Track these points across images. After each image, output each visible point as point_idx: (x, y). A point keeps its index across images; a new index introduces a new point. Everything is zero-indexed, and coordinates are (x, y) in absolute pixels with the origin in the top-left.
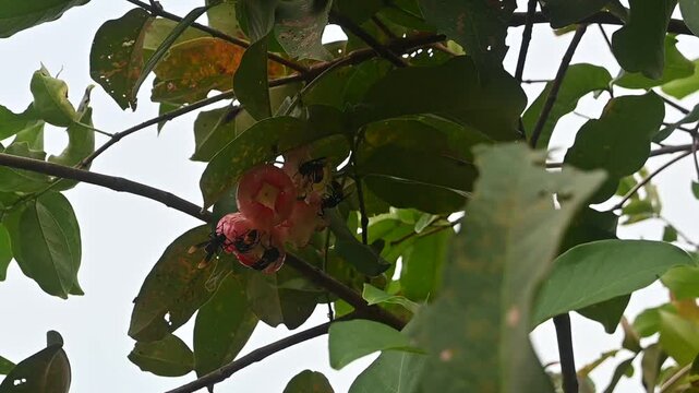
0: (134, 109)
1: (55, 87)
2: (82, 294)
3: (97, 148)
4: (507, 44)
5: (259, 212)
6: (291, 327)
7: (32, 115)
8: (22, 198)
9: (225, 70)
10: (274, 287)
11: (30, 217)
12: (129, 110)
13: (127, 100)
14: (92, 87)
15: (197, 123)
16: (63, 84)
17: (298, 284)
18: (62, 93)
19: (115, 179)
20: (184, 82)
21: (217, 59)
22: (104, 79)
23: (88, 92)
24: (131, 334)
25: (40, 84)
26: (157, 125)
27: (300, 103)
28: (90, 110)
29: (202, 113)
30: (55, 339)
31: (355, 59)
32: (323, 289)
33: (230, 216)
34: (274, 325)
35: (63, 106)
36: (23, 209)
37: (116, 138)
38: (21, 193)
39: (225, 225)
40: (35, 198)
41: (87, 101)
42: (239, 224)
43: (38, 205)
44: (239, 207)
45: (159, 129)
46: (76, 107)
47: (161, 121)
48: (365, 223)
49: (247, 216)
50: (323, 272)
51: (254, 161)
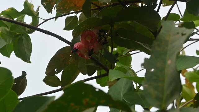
1: (30, 6)
2: (31, 63)
3: (39, 23)
4: (157, 4)
5: (86, 43)
6: (89, 75)
7: (23, 13)
8: (18, 35)
9: (76, 6)
10: (86, 64)
11: (21, 39)
12: (50, 13)
13: (49, 11)
14: (40, 6)
16: (33, 5)
17: (92, 64)
18: (32, 7)
19: (46, 31)
20: (65, 7)
21: (74, 2)
22: (44, 4)
23: (38, 8)
24: (46, 73)
25: (26, 4)
26: (55, 19)
27: (98, 15)
28: (38, 13)
29: (68, 17)
30: (24, 74)
31: (113, 5)
32: (99, 66)
33: (78, 43)
34: (85, 74)
35: (32, 11)
36: (18, 38)
37: (46, 21)
38: (18, 33)
39: (76, 45)
40: (22, 35)
41: (38, 10)
42: (80, 45)
43: (23, 37)
44: (81, 40)
45: (55, 20)
46: (35, 11)
47: (56, 18)
48: (112, 49)
49: (83, 43)
50: (99, 61)
51: (86, 29)
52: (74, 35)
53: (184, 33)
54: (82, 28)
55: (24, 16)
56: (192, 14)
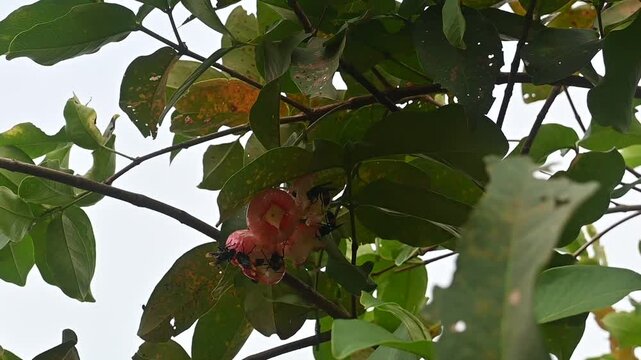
0: (154, 137)
1: (86, 114)
2: (94, 301)
3: (117, 170)
5: (266, 230)
6: (283, 337)
7: (65, 138)
8: (49, 211)
9: (235, 109)
10: (270, 301)
11: (55, 225)
12: (150, 138)
13: (148, 128)
14: (117, 116)
15: (206, 155)
16: (93, 111)
17: (291, 299)
18: (91, 120)
19: (137, 195)
20: (200, 117)
21: (230, 98)
22: (131, 109)
23: (113, 121)
24: (141, 334)
25: (72, 110)
26: (170, 153)
27: (305, 139)
28: (114, 137)
29: (211, 147)
30: (70, 337)
31: (354, 105)
32: (314, 305)
33: (239, 232)
34: (268, 334)
35: (91, 131)
36: (48, 221)
37: (137, 161)
38: (48, 206)
39: (233, 240)
40: (62, 210)
41: (113, 128)
42: (246, 241)
43: (64, 217)
44: (248, 224)
45: (172, 158)
46: (102, 132)
47: (174, 150)
48: (355, 249)
49: (254, 232)
50: (314, 290)
51: (265, 185)
52: (225, 207)
53: (563, 197)
54: (248, 182)
55: (68, 150)
56: (610, 127)
